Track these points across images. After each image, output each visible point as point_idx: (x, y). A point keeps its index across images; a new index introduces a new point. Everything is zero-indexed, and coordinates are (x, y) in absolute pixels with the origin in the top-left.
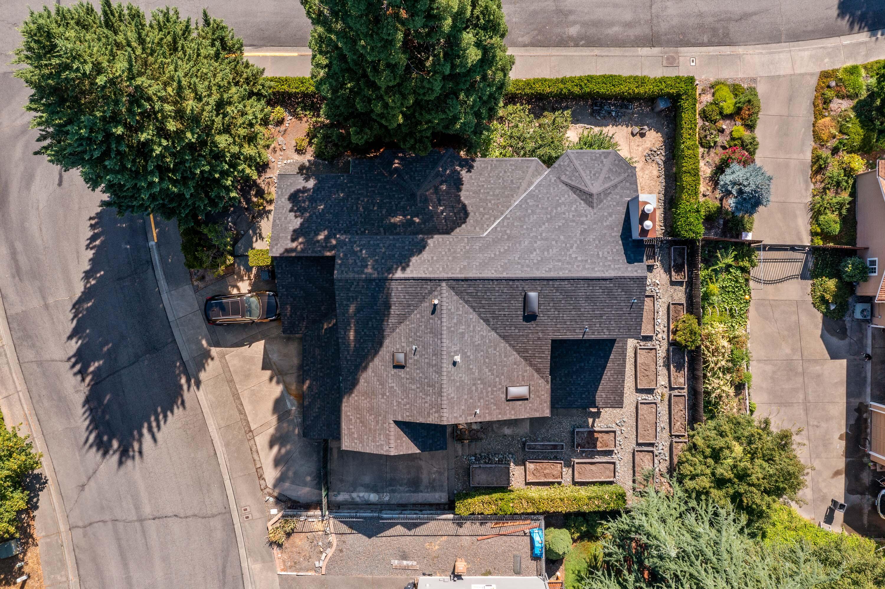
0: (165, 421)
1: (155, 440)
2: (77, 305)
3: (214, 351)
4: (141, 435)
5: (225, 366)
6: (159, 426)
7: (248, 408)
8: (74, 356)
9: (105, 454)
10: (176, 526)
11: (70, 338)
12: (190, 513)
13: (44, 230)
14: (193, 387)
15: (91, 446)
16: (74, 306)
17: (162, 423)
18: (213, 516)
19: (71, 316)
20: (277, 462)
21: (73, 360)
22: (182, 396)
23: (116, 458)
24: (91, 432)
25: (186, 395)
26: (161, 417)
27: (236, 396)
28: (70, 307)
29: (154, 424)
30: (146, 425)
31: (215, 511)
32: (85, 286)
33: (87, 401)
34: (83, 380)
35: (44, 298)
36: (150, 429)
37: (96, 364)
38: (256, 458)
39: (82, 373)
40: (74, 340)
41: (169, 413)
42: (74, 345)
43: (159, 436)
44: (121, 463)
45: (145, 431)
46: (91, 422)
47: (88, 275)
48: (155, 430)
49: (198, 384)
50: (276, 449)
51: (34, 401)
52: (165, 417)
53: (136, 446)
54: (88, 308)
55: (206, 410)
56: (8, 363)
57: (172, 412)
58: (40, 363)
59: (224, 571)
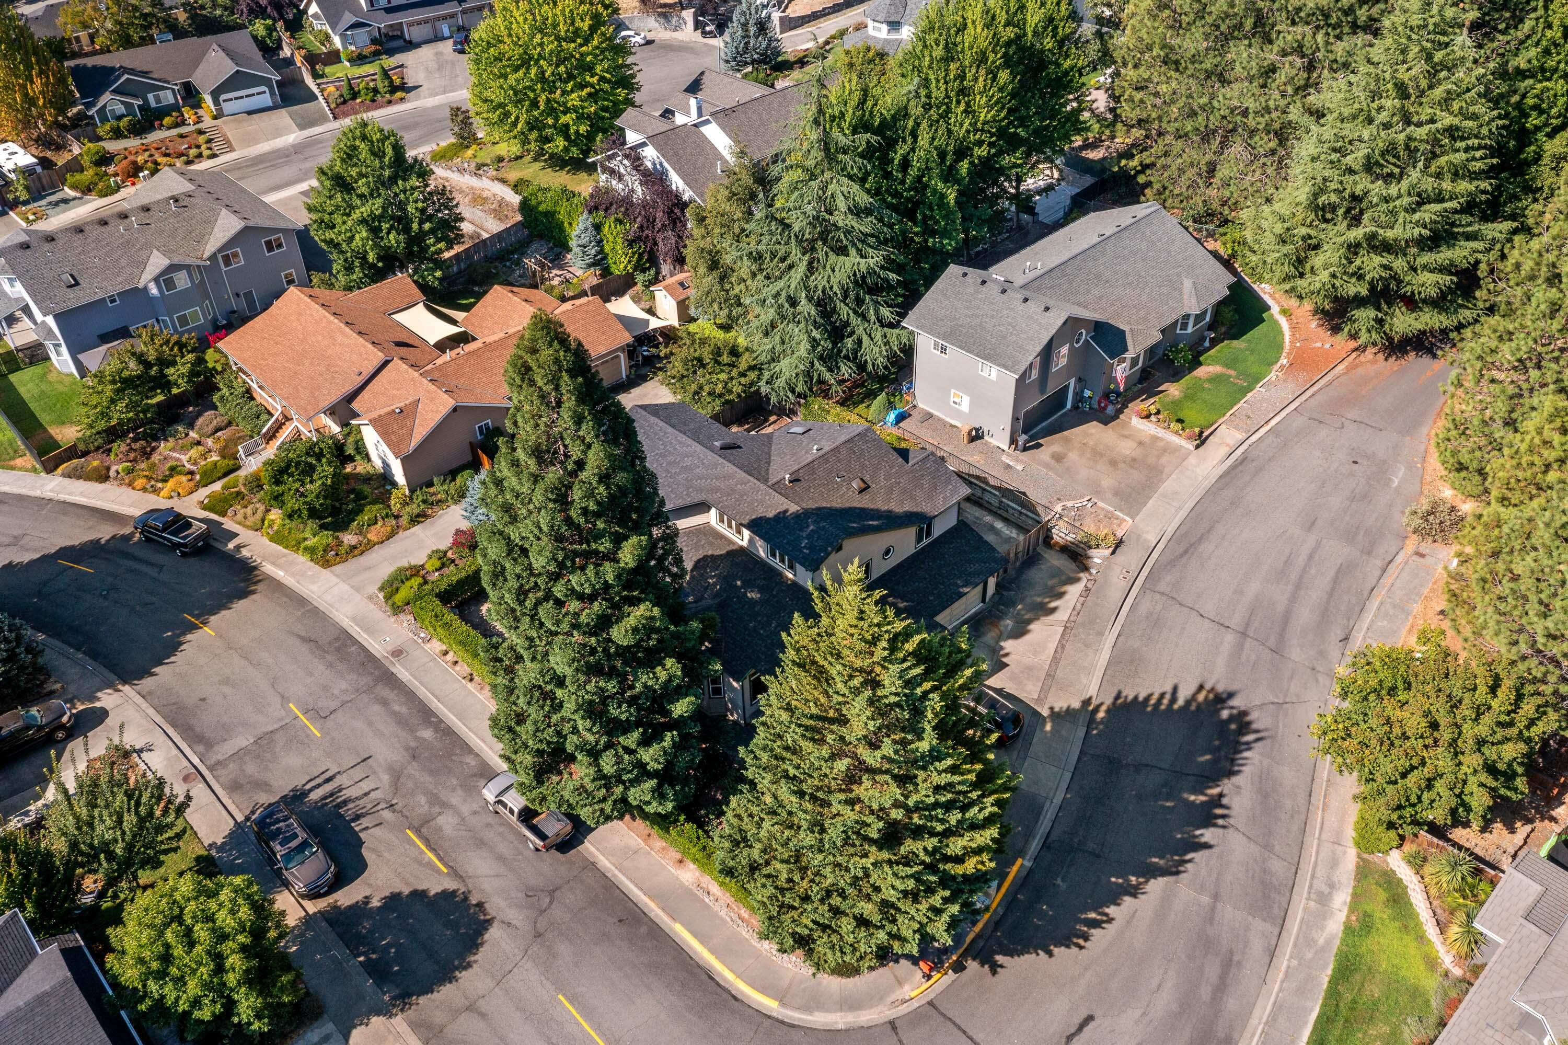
0: (1151, 695)
1: (1175, 689)
2: (1173, 871)
3: (1045, 712)
4: (1188, 702)
5: (1045, 690)
6: (1162, 695)
7: (1052, 646)
8: (1215, 825)
9: (1244, 713)
10: (1209, 608)
11: (1207, 846)
12: (1186, 610)
13: (1155, 982)
14: (1095, 702)
15: (1257, 731)
16: (1178, 873)
17: (1156, 696)
18: (1162, 594)
19: (1189, 866)
20: (1061, 595)
21: (1220, 822)
22: (1114, 703)
23: (1234, 702)
24: (1247, 743)
25: (1109, 701)
26: (1152, 702)
27: (1055, 660)
28: (1182, 876)
29: (1165, 701)
30: (1176, 707)
31: (1158, 596)
32: (1147, 882)
33: (1231, 773)
34: (1221, 795)
35: (1213, 909)
36: (1174, 699)
37: (1192, 798)
38: (1079, 606)
39: (1217, 801)
40: (1203, 840)
41: (1141, 699)
42: (1207, 835)
43: (1168, 688)
44: (1231, 695)
45: (1181, 702)
46: (1241, 752)
47: (1134, 892)
48: (1168, 696)
49: (1087, 702)
50: (1053, 605)
51: (1303, 817)
52: (1148, 698)
53: (1201, 697)
54: (1161, 858)
55: (1099, 674)
56: (1313, 877)
57: (1136, 698)
58: (1268, 847)
59: (1186, 552)
